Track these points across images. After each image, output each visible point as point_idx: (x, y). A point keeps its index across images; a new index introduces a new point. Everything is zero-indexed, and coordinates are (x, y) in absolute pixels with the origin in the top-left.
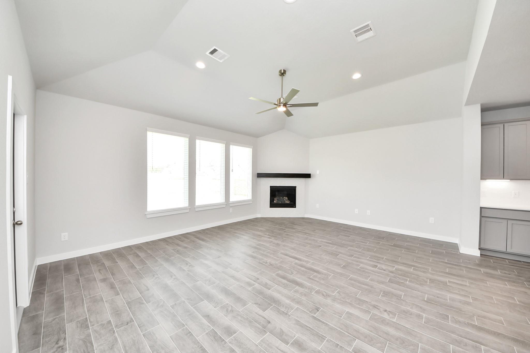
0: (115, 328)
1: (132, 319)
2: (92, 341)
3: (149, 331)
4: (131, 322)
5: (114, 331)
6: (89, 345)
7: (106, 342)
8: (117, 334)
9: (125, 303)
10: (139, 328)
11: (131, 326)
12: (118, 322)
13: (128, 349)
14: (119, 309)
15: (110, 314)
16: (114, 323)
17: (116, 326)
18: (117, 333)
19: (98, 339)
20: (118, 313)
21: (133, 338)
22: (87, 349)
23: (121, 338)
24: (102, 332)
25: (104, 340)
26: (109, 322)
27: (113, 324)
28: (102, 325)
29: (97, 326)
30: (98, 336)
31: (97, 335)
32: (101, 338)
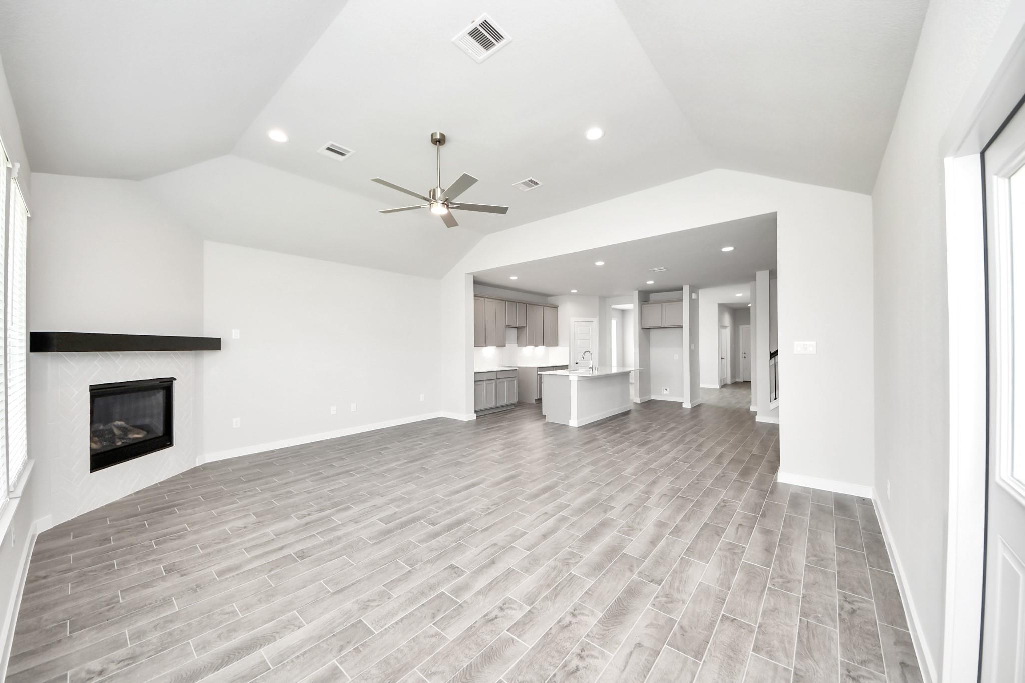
0: (755, 631)
1: (721, 620)
2: (798, 643)
3: (719, 587)
4: (728, 618)
5: (759, 628)
6: (805, 640)
7: (778, 622)
8: (759, 620)
9: (702, 663)
10: (725, 600)
11: (733, 613)
12: (745, 635)
13: (758, 593)
14: (724, 661)
15: (745, 667)
16: (751, 639)
17: (751, 632)
18: (757, 620)
19: (788, 636)
20: (732, 654)
21: (743, 597)
22: (808, 637)
23: (757, 610)
24: (776, 643)
25: (780, 627)
26: (757, 649)
27: (753, 640)
28: (770, 655)
29: (779, 662)
30: (786, 641)
31: (787, 646)
32: (783, 636)
